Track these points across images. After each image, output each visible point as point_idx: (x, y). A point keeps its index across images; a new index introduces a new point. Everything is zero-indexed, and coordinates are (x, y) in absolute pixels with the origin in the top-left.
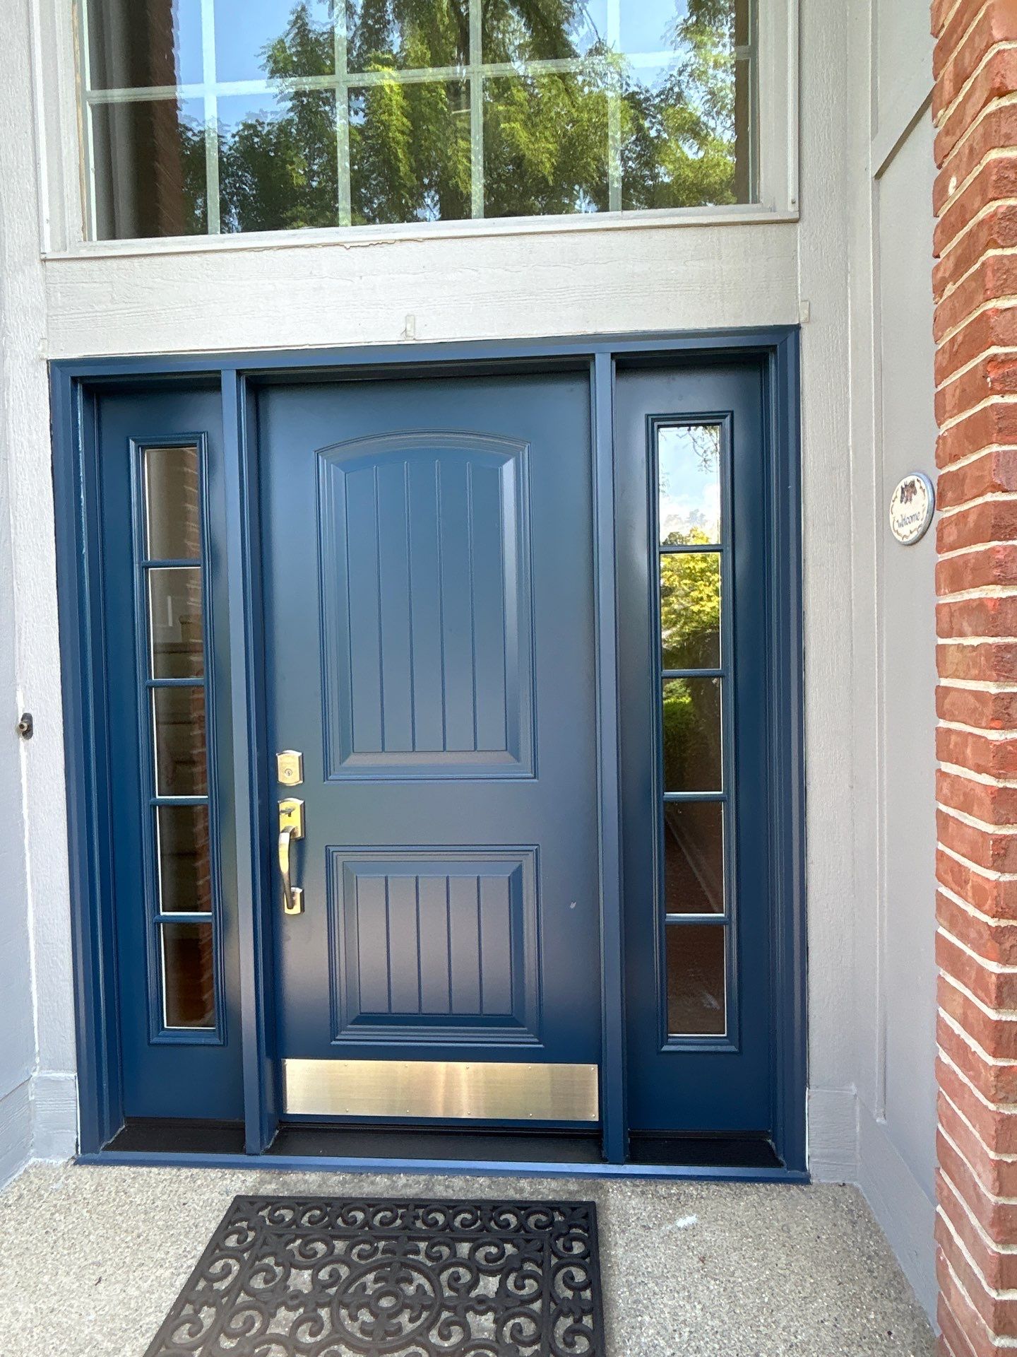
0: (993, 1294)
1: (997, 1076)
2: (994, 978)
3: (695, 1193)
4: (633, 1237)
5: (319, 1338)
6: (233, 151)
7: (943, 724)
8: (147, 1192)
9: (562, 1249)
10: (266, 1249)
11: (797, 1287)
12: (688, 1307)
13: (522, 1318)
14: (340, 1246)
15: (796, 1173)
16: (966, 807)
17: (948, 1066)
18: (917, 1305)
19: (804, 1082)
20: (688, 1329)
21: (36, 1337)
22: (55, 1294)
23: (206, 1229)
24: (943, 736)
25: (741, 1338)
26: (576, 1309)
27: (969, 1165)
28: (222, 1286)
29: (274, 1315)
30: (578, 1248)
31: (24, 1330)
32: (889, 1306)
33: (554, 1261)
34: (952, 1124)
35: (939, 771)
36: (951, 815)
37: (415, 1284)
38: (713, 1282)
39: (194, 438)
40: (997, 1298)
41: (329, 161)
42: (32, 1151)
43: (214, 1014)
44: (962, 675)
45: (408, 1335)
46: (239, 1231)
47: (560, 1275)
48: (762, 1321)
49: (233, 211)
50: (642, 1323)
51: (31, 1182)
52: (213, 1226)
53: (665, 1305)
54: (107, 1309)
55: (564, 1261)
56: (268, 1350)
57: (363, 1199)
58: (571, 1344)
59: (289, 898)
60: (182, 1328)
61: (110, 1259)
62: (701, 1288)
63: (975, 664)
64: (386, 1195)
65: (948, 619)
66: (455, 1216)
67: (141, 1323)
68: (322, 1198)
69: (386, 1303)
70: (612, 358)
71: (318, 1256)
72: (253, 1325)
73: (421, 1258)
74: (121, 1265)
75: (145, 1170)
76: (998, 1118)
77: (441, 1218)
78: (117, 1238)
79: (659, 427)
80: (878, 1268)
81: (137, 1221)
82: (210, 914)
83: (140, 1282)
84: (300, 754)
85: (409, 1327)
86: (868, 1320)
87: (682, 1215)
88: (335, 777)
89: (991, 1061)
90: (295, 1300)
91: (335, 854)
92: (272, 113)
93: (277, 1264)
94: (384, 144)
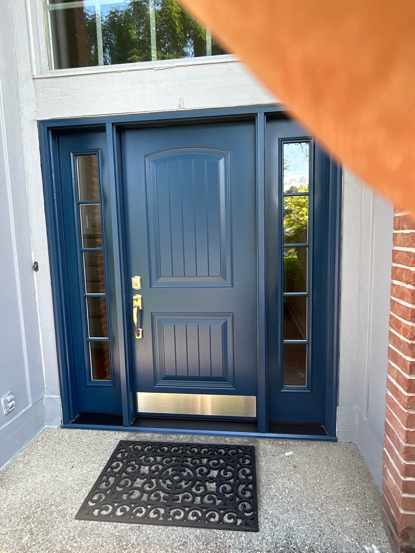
0: (403, 478)
1: (408, 400)
2: (409, 363)
3: (292, 444)
4: (268, 459)
5: (152, 489)
6: (106, 24)
7: (395, 265)
8: (88, 438)
9: (241, 462)
10: (131, 459)
11: (330, 477)
12: (288, 483)
13: (226, 485)
14: (159, 459)
15: (333, 438)
16: (401, 298)
17: (391, 396)
18: (375, 484)
19: (336, 404)
20: (288, 490)
21: (51, 485)
22: (57, 471)
23: (110, 451)
24: (394, 269)
25: (308, 494)
26: (247, 482)
27: (396, 433)
28: (117, 470)
29: (135, 481)
30: (247, 462)
31: (47, 482)
32: (365, 485)
33: (238, 466)
34: (391, 418)
35: (392, 283)
36: (396, 301)
37: (187, 472)
38: (298, 475)
39: (96, 152)
40: (404, 480)
41: (146, 27)
42: (46, 423)
43: (110, 376)
44: (403, 245)
45: (185, 488)
46: (122, 452)
47: (240, 471)
48: (316, 488)
49: (107, 51)
50: (271, 488)
51: (46, 434)
52: (112, 451)
53: (280, 482)
54: (76, 476)
55: (242, 466)
56: (134, 492)
57: (167, 443)
58: (244, 494)
59: (137, 332)
60: (103, 484)
61: (76, 460)
62: (293, 477)
63: (408, 241)
64: (175, 442)
65: (398, 223)
66: (201, 450)
67: (88, 481)
68: (152, 442)
69: (176, 478)
70: (264, 115)
71: (151, 462)
72: (128, 483)
73: (189, 463)
74: (80, 462)
75: (86, 431)
76: (408, 415)
77: (196, 450)
78: (78, 453)
79: (284, 143)
80: (362, 471)
81: (85, 448)
82: (108, 338)
83: (87, 468)
84: (140, 277)
85: (184, 486)
86: (357, 489)
87: (288, 451)
88: (154, 286)
89: (406, 394)
90: (143, 476)
91: (154, 316)
92: (122, 6)
93: (136, 464)
94: (170, 19)
